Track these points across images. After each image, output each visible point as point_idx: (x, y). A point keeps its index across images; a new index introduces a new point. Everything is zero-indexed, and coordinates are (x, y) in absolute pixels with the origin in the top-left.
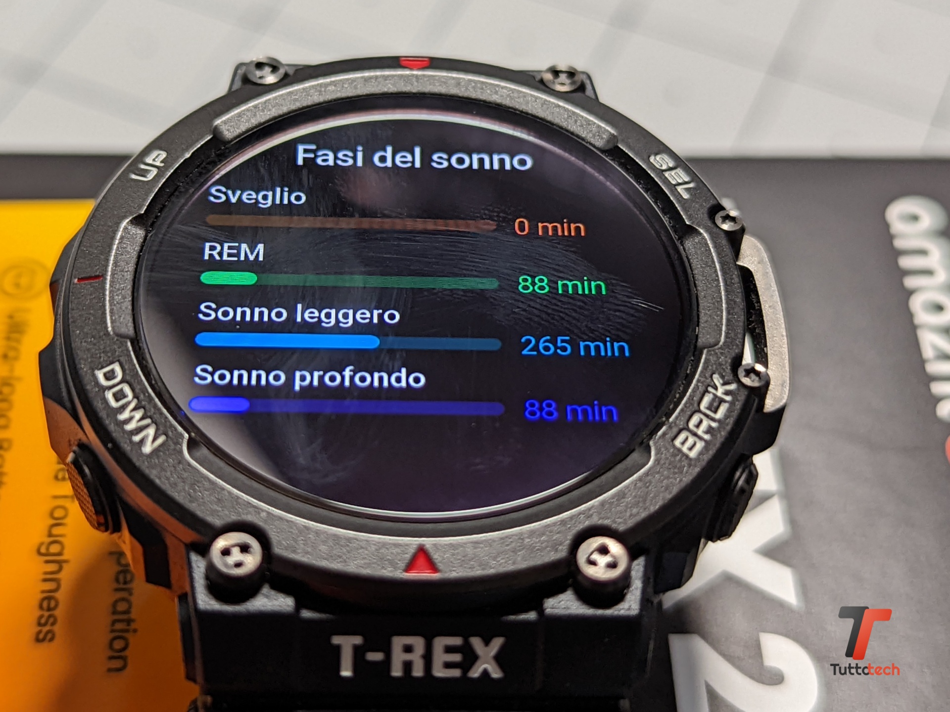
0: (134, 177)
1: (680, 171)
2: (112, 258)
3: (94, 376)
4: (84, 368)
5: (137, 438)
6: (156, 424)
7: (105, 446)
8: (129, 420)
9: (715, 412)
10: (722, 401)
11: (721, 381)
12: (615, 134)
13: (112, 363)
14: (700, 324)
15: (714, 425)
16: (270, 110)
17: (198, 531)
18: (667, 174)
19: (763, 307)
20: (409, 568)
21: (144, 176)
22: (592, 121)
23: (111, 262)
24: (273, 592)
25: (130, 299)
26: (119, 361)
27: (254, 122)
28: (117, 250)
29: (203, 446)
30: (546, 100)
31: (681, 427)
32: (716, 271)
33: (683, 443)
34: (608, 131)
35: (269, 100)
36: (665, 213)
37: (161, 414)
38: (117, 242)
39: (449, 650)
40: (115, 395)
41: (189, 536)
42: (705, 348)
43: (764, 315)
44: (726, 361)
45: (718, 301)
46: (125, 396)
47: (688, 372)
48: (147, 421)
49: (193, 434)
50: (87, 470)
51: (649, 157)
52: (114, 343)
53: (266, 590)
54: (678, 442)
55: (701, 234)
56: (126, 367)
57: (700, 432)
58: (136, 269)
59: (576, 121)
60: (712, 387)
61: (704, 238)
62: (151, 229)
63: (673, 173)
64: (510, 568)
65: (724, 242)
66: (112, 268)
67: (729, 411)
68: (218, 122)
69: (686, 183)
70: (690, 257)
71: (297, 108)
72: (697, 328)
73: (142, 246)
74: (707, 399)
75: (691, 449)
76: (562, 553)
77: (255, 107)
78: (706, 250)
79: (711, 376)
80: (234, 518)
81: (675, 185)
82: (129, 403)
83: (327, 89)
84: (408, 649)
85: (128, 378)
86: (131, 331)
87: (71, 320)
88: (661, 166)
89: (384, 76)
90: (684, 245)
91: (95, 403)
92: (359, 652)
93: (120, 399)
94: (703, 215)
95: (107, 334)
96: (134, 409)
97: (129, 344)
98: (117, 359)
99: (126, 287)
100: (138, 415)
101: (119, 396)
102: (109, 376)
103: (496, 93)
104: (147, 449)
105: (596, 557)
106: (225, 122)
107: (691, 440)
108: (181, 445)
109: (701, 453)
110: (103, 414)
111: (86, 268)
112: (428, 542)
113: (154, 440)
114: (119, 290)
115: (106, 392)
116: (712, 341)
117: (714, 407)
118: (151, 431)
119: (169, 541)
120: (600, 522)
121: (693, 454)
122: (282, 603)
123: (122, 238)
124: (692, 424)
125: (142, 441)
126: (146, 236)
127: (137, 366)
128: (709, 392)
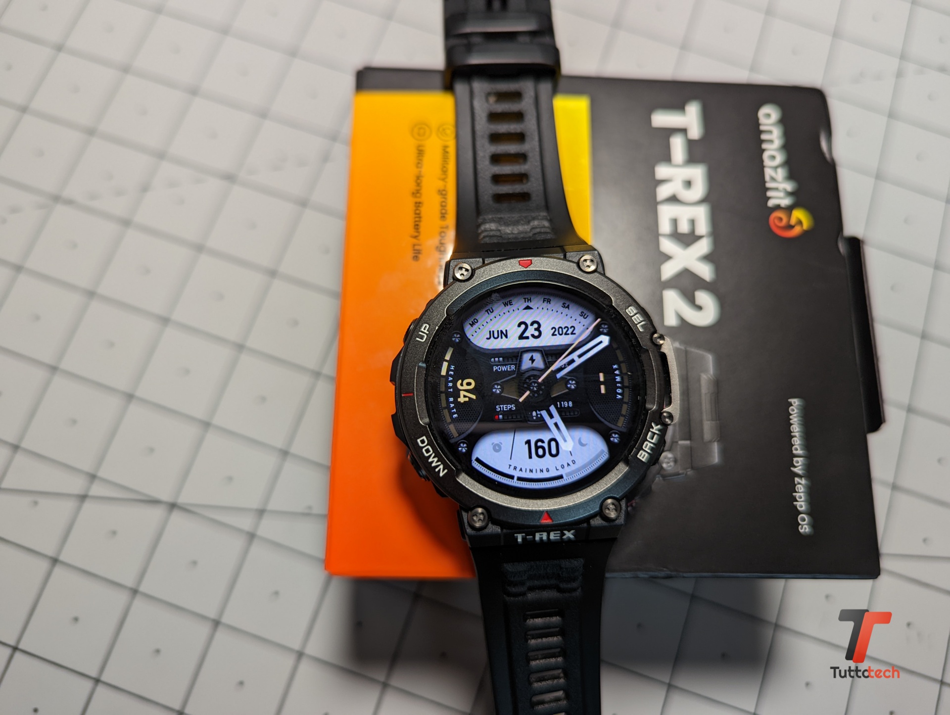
0: (418, 339)
1: (639, 315)
3: (417, 441)
6: (443, 464)
8: (432, 462)
9: (652, 439)
10: (655, 434)
13: (423, 436)
14: (647, 395)
18: (633, 318)
21: (422, 339)
23: (415, 390)
24: (493, 526)
25: (425, 403)
31: (640, 448)
39: (556, 534)
46: (430, 451)
47: (643, 423)
48: (439, 463)
51: (626, 309)
53: (490, 525)
54: (638, 456)
56: (428, 438)
57: (646, 450)
60: (652, 428)
63: (636, 317)
64: (579, 517)
66: (416, 395)
67: (656, 438)
69: (642, 321)
75: (643, 458)
80: (477, 504)
81: (637, 325)
82: (431, 455)
84: (542, 535)
85: (429, 443)
88: (631, 313)
91: (420, 454)
92: (524, 537)
95: (419, 424)
96: (434, 457)
97: (429, 429)
100: (436, 459)
101: (427, 451)
102: (423, 442)
104: (441, 474)
107: (643, 454)
108: (454, 474)
110: (423, 458)
112: (548, 510)
113: (443, 471)
114: (420, 399)
115: (423, 449)
118: (441, 467)
120: (610, 495)
124: (644, 446)
125: (439, 471)
127: (433, 438)
128: (650, 431)
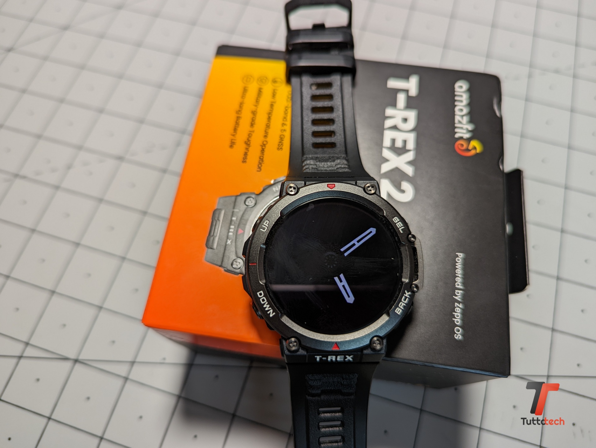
0: (261, 230)
1: (400, 223)
3: (257, 293)
6: (272, 309)
8: (266, 307)
9: (405, 300)
10: (407, 298)
11: (407, 292)
14: (403, 272)
15: (405, 305)
20: (333, 348)
21: (264, 230)
25: (263, 269)
29: (284, 315)
31: (397, 305)
33: (397, 311)
38: (259, 252)
39: (341, 357)
42: (404, 282)
46: (265, 301)
48: (270, 308)
53: (300, 350)
56: (264, 292)
57: (401, 307)
58: (264, 259)
60: (405, 294)
63: (398, 224)
64: (356, 347)
67: (408, 301)
69: (402, 227)
73: (265, 252)
74: (404, 297)
75: (399, 312)
76: (368, 342)
78: (406, 250)
79: (405, 290)
80: (292, 335)
81: (399, 229)
82: (265, 303)
84: (332, 358)
85: (265, 296)
86: (265, 281)
88: (396, 221)
91: (258, 301)
92: (321, 358)
95: (259, 282)
96: (267, 304)
97: (264, 285)
98: (262, 290)
99: (262, 266)
100: (268, 306)
101: (263, 300)
102: (261, 294)
104: (271, 316)
105: (375, 342)
107: (399, 310)
108: (279, 316)
109: (401, 314)
110: (260, 305)
111: (252, 260)
113: (272, 313)
115: (261, 299)
118: (271, 311)
120: (377, 334)
121: (399, 314)
122: (304, 352)
124: (399, 305)
125: (270, 313)
126: (266, 248)
127: (267, 292)
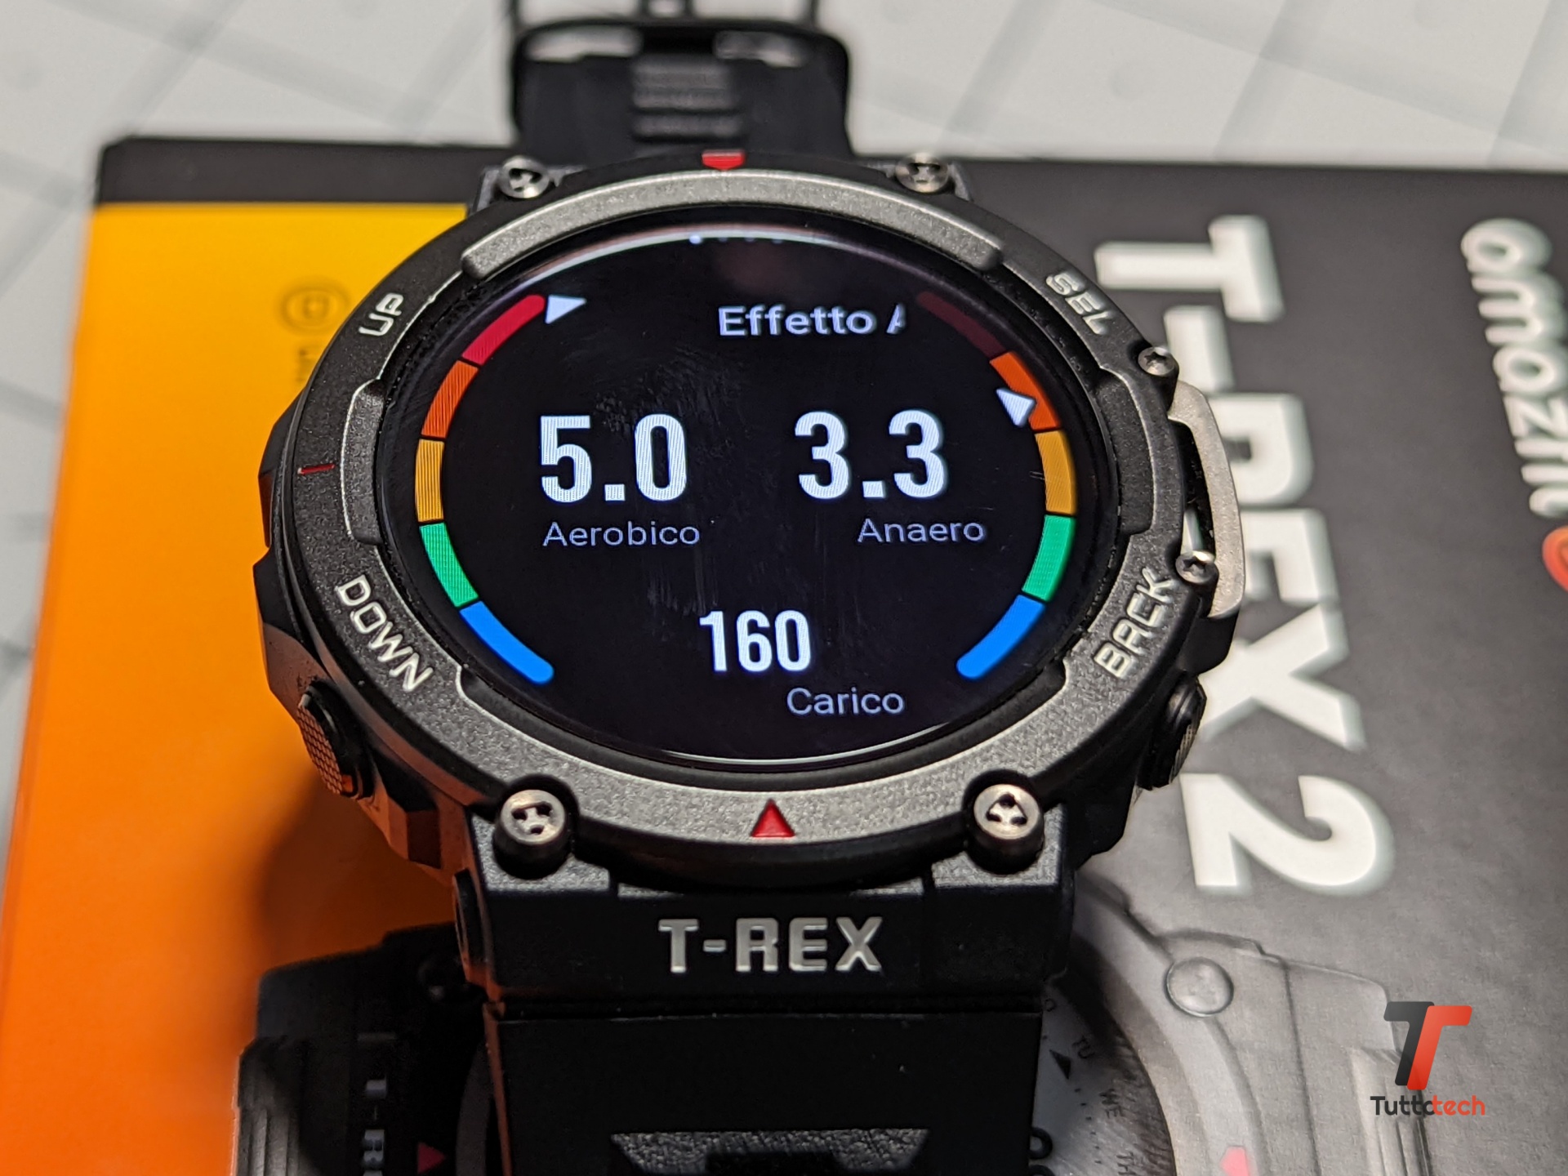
0: (363, 330)
1: (1086, 296)
2: (344, 440)
3: (334, 593)
4: (321, 585)
5: (395, 673)
6: (419, 653)
7: (355, 684)
8: (384, 649)
9: (1148, 618)
10: (1155, 603)
11: (1154, 578)
12: (999, 248)
13: (356, 576)
14: (1123, 502)
15: (1146, 634)
16: (534, 234)
17: (482, 790)
18: (1070, 301)
19: (1206, 476)
20: (755, 832)
21: (378, 329)
22: (967, 232)
23: (344, 445)
24: (582, 865)
25: (371, 492)
26: (364, 573)
27: (514, 251)
28: (349, 429)
29: (480, 680)
30: (902, 206)
31: (1104, 639)
32: (1142, 430)
33: (1107, 661)
34: (988, 245)
35: (532, 220)
36: (1070, 355)
37: (425, 640)
38: (349, 418)
39: (809, 936)
40: (362, 618)
41: (471, 795)
42: (1130, 534)
43: (1208, 486)
44: (1161, 551)
45: (1146, 471)
46: (376, 619)
47: (1109, 566)
49: (466, 666)
50: (329, 718)
51: (1046, 278)
52: (358, 550)
53: (571, 862)
54: (1099, 659)
55: (1119, 381)
56: (375, 581)
57: (1128, 644)
58: (376, 453)
59: (944, 233)
60: (1142, 585)
61: (1124, 386)
62: (390, 399)
63: (1078, 299)
64: (888, 827)
65: (1152, 391)
66: (345, 453)
67: (1168, 616)
68: (468, 252)
70: (1106, 413)
71: (568, 230)
72: (1119, 507)
73: (381, 424)
74: (1136, 603)
75: (1117, 667)
76: (955, 806)
77: (515, 230)
78: (1128, 403)
79: (1141, 572)
80: (528, 771)
81: (1082, 316)
82: (383, 627)
83: (607, 202)
84: (757, 936)
85: (378, 595)
86: (376, 535)
87: (298, 522)
88: (1063, 290)
89: (682, 181)
90: (1098, 397)
91: (338, 628)
92: (693, 942)
93: (371, 623)
94: (1122, 356)
95: (347, 539)
96: (388, 636)
97: (376, 551)
98: (362, 571)
99: (365, 476)
100: (395, 642)
101: (368, 619)
102: (354, 593)
103: (835, 198)
104: (410, 685)
105: (997, 810)
106: (476, 253)
107: (1117, 655)
108: (454, 679)
109: (1132, 672)
110: (349, 642)
111: (312, 454)
112: (779, 797)
113: (418, 674)
114: (356, 480)
115: (352, 614)
116: (1140, 524)
117: (1147, 610)
118: (413, 663)
119: (442, 803)
120: (1002, 766)
121: (1119, 674)
122: (595, 878)
123: (355, 412)
124: (1118, 634)
126: (385, 409)
127: (389, 579)
128: (1138, 592)
